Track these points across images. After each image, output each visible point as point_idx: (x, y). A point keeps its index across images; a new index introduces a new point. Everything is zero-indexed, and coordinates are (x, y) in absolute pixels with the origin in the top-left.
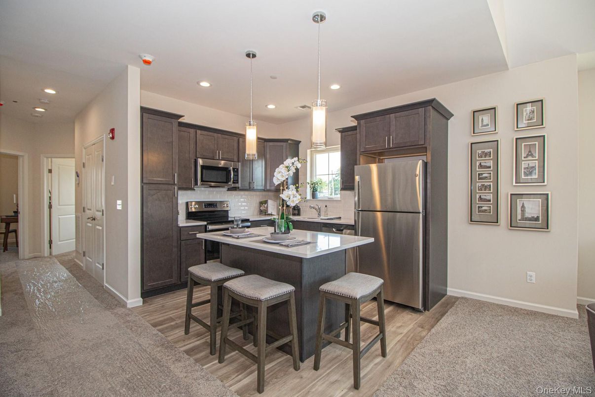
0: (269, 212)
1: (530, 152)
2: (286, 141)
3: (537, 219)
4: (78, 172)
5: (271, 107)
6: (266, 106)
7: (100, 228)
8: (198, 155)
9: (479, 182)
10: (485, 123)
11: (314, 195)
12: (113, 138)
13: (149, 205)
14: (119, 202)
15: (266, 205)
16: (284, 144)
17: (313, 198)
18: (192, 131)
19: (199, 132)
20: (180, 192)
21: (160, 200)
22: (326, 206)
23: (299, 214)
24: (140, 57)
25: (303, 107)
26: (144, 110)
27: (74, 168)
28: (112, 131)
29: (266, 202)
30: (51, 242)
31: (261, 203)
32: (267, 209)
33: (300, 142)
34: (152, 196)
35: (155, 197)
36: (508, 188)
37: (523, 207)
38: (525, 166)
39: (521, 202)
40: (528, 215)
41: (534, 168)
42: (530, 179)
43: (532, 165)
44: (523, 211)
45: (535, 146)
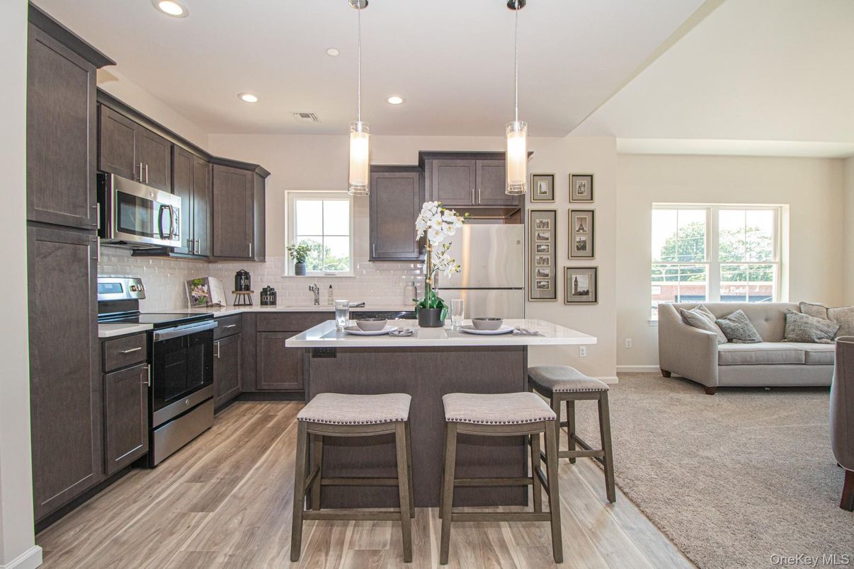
0: (215, 301)
1: (581, 225)
2: (252, 168)
3: (587, 293)
5: (249, 98)
6: (239, 95)
8: (104, 165)
9: (539, 255)
10: (543, 190)
11: (299, 270)
15: (205, 288)
16: (248, 174)
17: (296, 274)
21: (61, 270)
22: (331, 287)
23: (273, 303)
25: (304, 115)
29: (204, 282)
31: (192, 284)
32: (210, 295)
33: (270, 174)
34: (45, 257)
35: (51, 260)
36: (563, 262)
37: (576, 281)
38: (578, 239)
39: (574, 277)
40: (580, 290)
41: (585, 242)
42: (581, 253)
43: (583, 238)
44: (576, 285)
45: (586, 220)
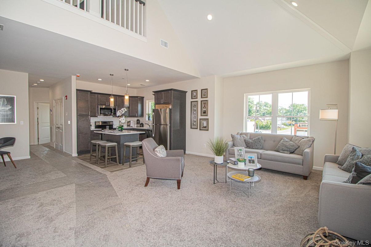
0: (131, 126)
2: (137, 97)
4: (52, 109)
5: (129, 85)
7: (62, 131)
8: (99, 104)
9: (194, 115)
10: (195, 95)
12: (67, 99)
13: (80, 122)
14: (69, 121)
16: (137, 98)
17: (149, 120)
18: (96, 95)
19: (99, 95)
20: (91, 118)
21: (84, 121)
23: (143, 126)
24: (76, 75)
26: (77, 90)
27: (49, 107)
28: (66, 96)
29: (130, 122)
30: (38, 138)
31: (128, 122)
32: (130, 124)
33: (144, 97)
35: (82, 120)
36: (200, 117)
37: (203, 123)
38: (204, 110)
39: (202, 122)
40: (204, 126)
41: (205, 111)
42: (204, 114)
43: (205, 109)
44: (203, 124)
45: (205, 104)
